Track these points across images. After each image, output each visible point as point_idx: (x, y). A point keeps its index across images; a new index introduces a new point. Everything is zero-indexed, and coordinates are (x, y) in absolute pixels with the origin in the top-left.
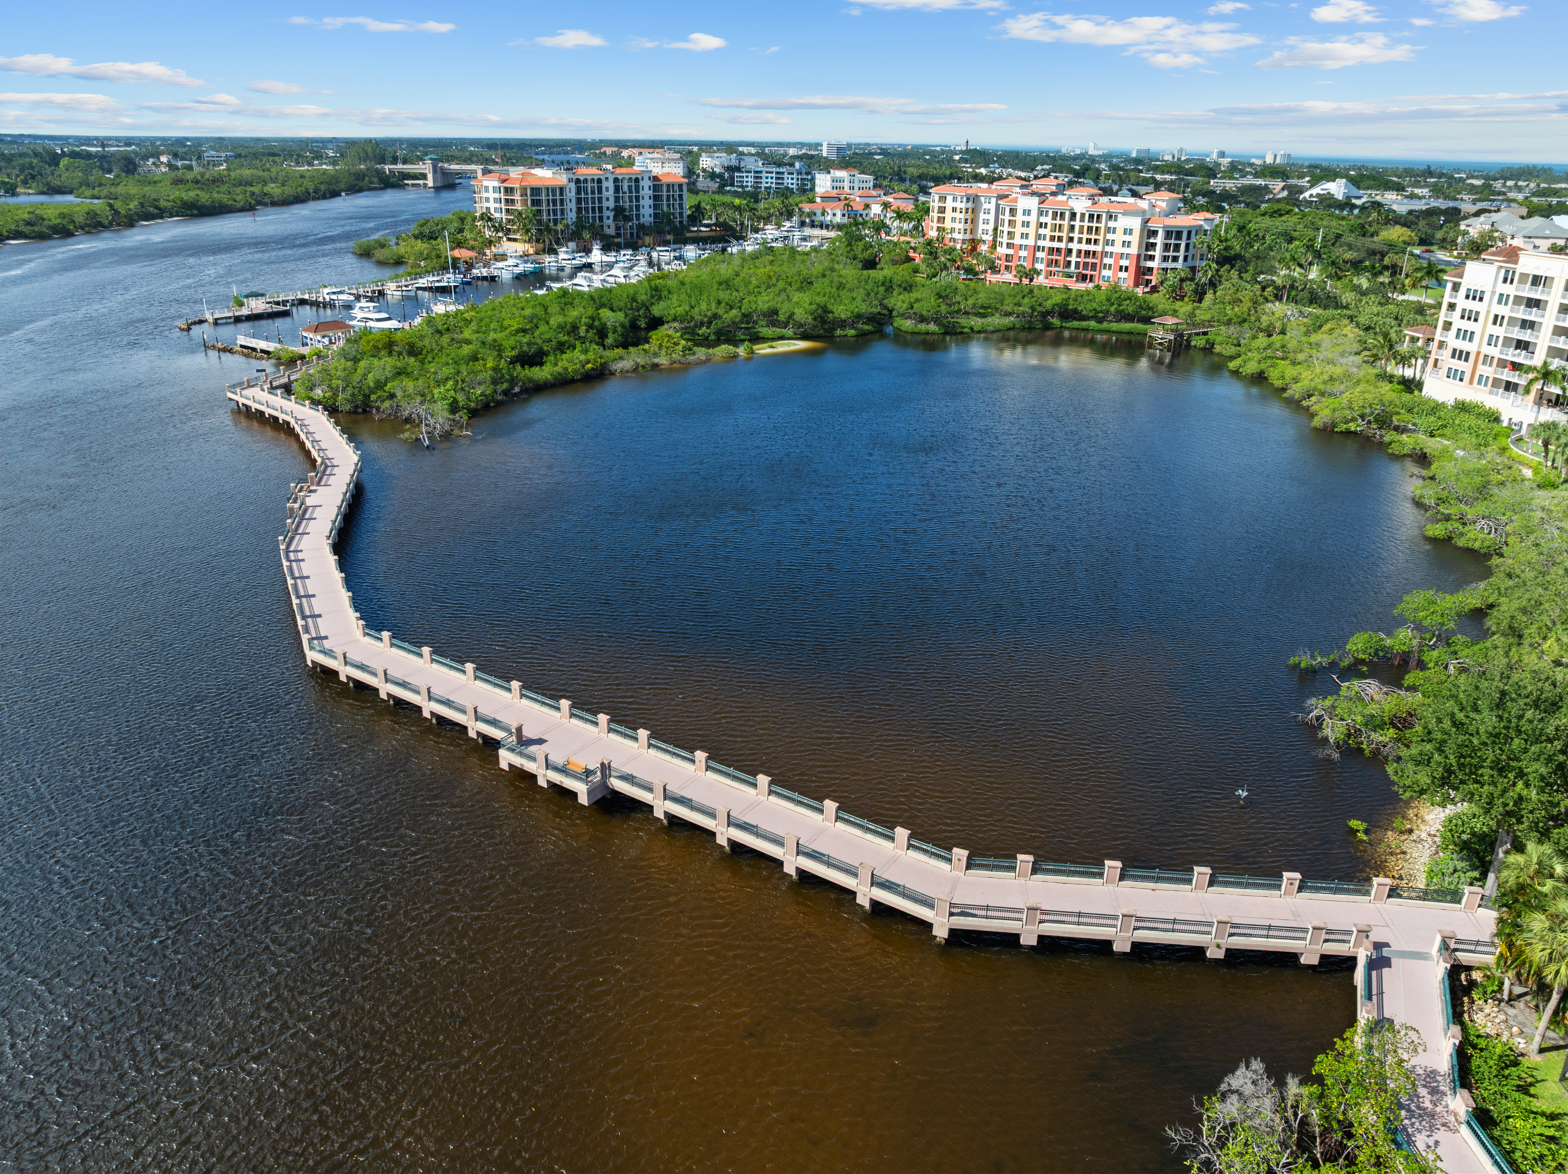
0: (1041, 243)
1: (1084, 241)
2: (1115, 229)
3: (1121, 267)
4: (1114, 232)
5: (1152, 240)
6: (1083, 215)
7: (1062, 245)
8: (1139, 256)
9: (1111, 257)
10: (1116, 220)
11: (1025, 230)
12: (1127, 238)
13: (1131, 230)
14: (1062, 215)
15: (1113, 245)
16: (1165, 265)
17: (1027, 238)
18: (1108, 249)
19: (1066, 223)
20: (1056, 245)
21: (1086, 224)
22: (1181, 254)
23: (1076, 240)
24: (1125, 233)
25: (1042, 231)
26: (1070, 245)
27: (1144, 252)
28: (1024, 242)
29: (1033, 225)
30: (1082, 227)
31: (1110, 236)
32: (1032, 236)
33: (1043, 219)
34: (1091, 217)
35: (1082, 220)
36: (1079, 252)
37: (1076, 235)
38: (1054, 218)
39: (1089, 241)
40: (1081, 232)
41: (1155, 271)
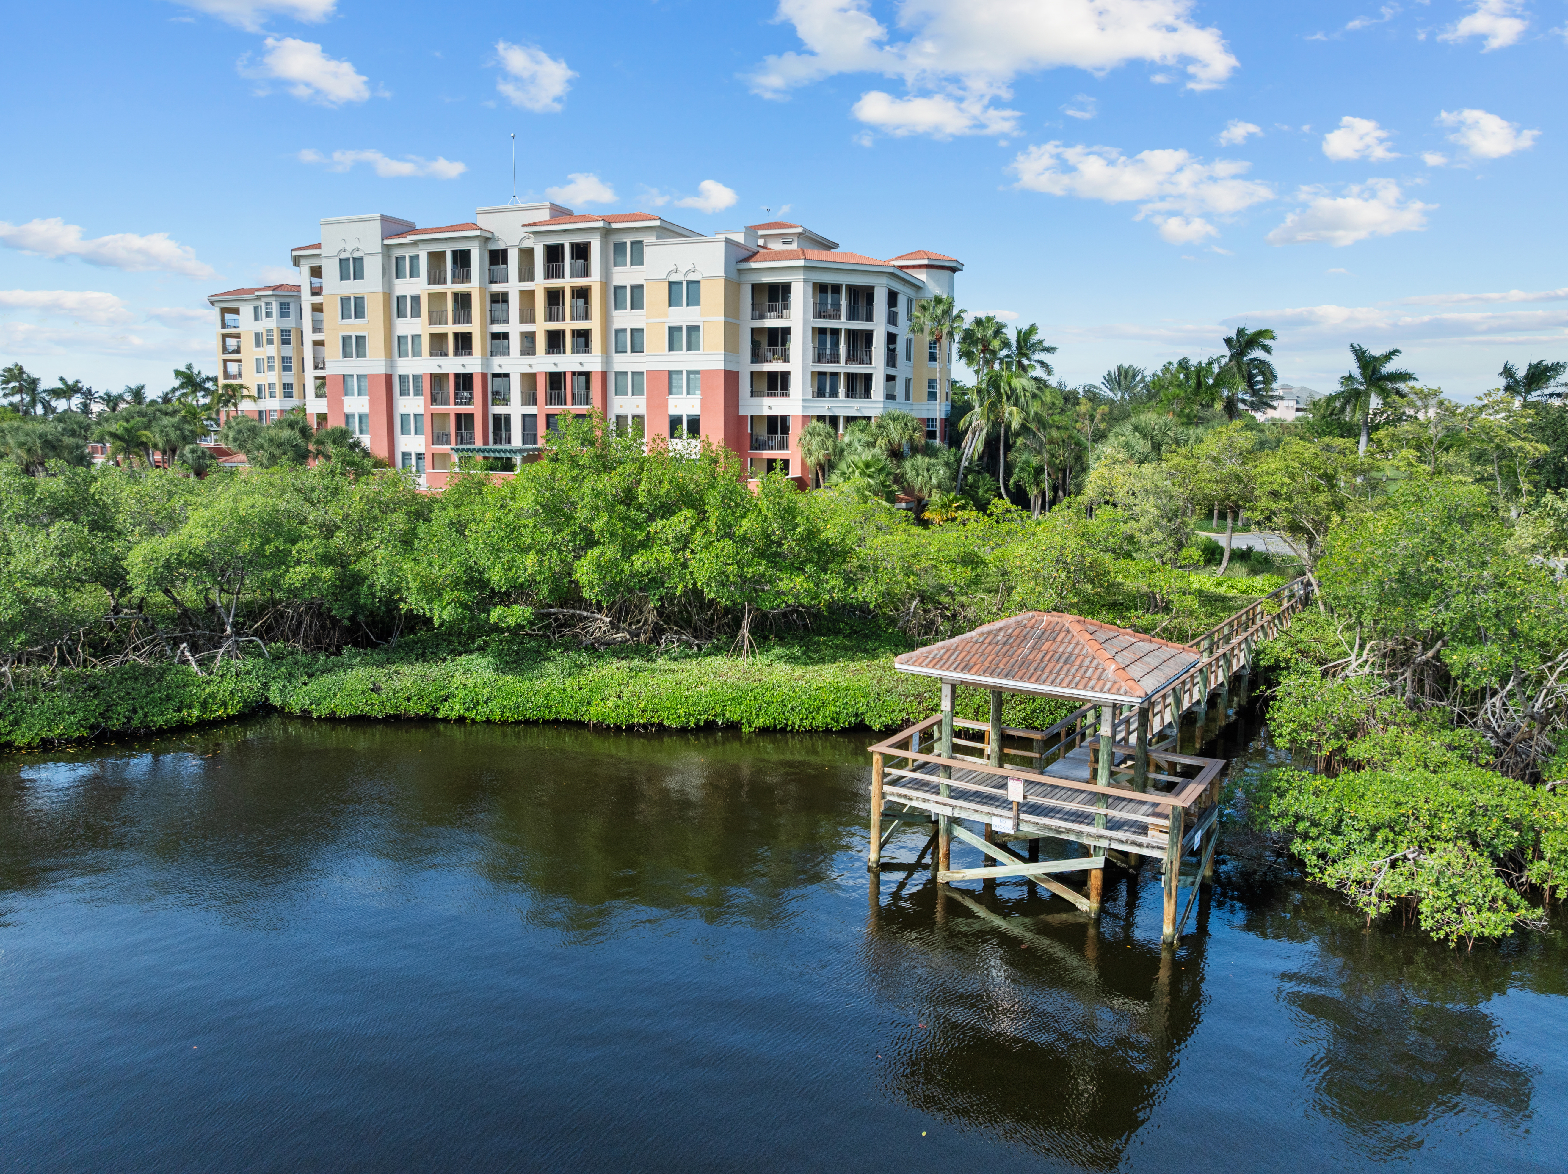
0: (408, 366)
1: (541, 342)
2: (637, 289)
3: (675, 422)
4: (637, 303)
5: (771, 322)
6: (527, 254)
7: (472, 364)
8: (731, 378)
9: (637, 390)
10: (638, 259)
11: (353, 327)
12: (683, 316)
13: (693, 285)
14: (462, 259)
15: (637, 348)
16: (826, 407)
17: (361, 352)
18: (625, 362)
19: (474, 286)
20: (452, 364)
21: (540, 284)
22: (878, 368)
23: (515, 342)
24: (673, 301)
25: (407, 326)
26: (499, 364)
27: (746, 367)
28: (354, 367)
29: (374, 308)
30: (528, 297)
31: (625, 319)
32: (375, 344)
33: (406, 287)
34: (554, 254)
35: (526, 274)
36: (529, 379)
37: (514, 328)
38: (436, 277)
39: (555, 341)
40: (527, 316)
41: (795, 431)
